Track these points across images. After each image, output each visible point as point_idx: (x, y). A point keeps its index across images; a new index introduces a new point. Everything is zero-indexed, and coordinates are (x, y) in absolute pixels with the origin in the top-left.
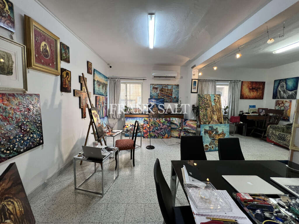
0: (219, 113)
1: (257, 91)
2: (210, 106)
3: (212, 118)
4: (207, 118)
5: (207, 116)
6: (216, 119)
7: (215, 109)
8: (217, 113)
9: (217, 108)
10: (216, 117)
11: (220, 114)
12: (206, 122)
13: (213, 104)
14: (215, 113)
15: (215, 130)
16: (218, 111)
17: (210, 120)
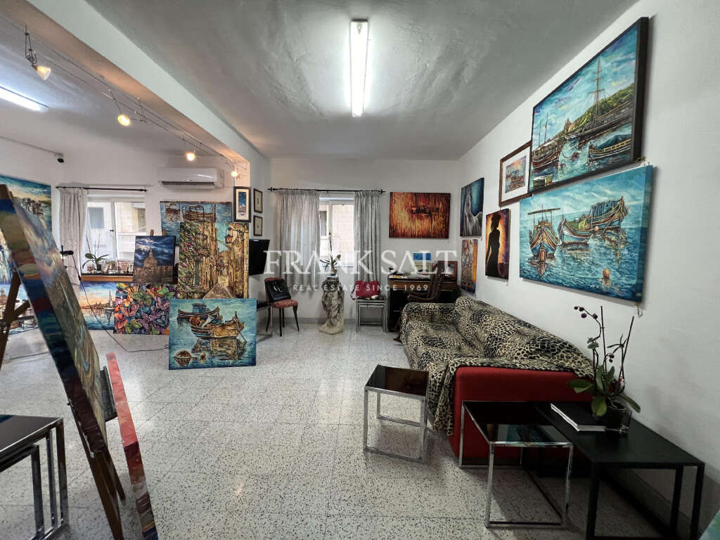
0: (237, 271)
1: (431, 216)
2: (212, 252)
3: (212, 284)
4: (197, 284)
5: (198, 278)
6: (227, 284)
7: (225, 261)
8: (231, 270)
9: (232, 258)
10: (227, 280)
11: (238, 273)
12: (194, 293)
13: (222, 247)
14: (225, 270)
15: (211, 313)
16: (234, 266)
17: (206, 287)
